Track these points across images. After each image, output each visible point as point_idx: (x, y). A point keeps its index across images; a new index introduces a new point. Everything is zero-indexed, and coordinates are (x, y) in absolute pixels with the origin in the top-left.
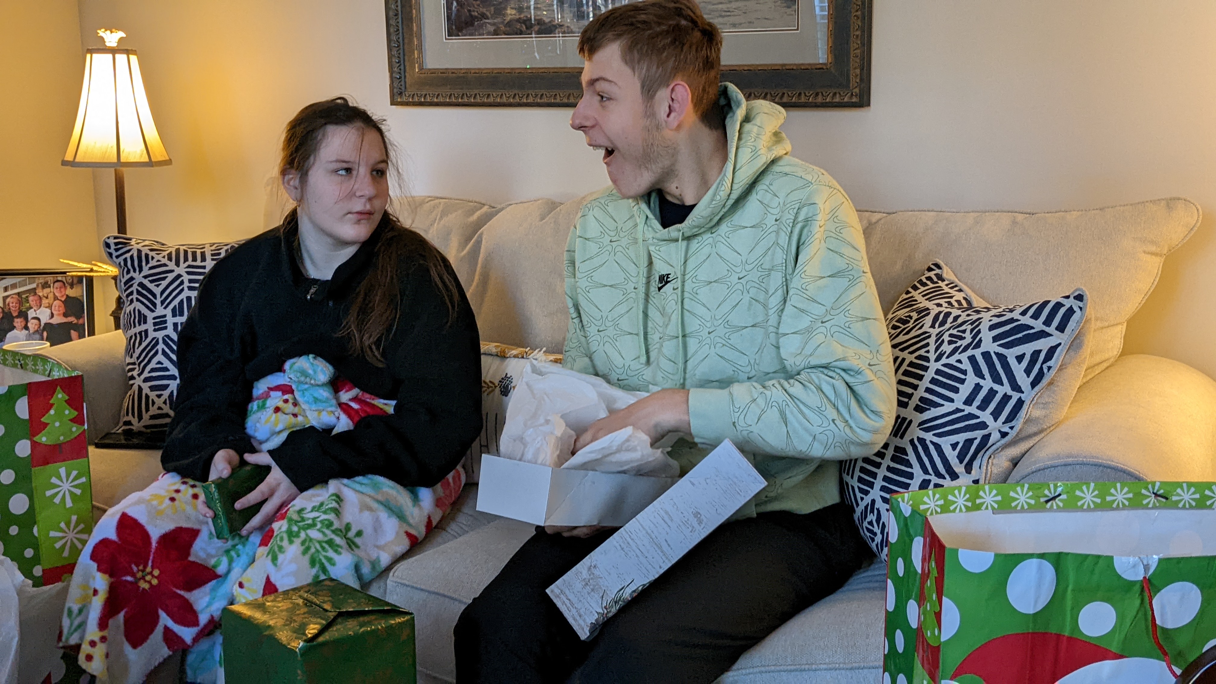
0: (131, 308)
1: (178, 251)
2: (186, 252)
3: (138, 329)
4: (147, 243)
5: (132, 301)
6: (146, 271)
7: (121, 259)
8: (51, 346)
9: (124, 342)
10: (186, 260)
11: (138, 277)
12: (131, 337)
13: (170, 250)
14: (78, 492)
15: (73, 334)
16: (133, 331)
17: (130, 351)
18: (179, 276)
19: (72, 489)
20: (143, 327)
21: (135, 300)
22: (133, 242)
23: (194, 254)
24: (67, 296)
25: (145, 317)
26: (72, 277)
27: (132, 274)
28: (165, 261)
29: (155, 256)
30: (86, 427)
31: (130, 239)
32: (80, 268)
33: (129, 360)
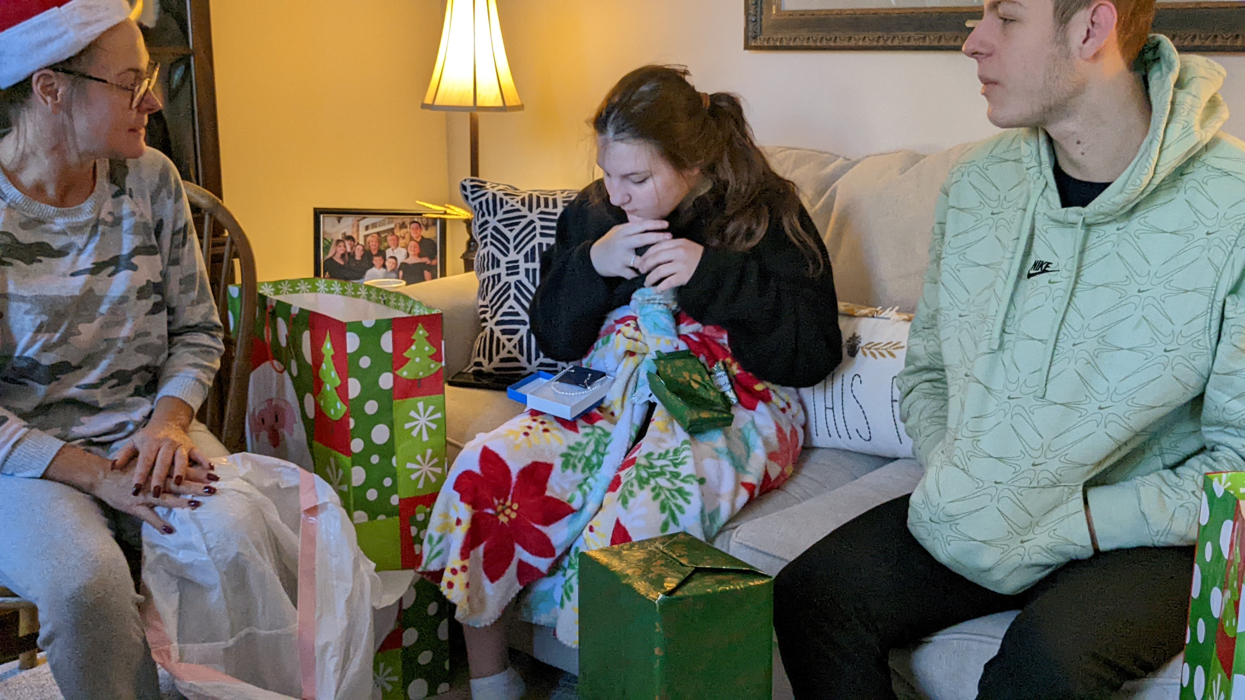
0: (485, 251)
1: (530, 196)
2: (538, 198)
3: (491, 272)
4: (501, 187)
5: (486, 244)
6: (500, 216)
7: (477, 202)
8: (407, 284)
9: (477, 284)
10: (538, 206)
11: (493, 222)
12: (484, 280)
13: (523, 195)
14: (434, 426)
15: (427, 274)
16: (486, 274)
17: (483, 294)
18: (532, 222)
19: (428, 423)
20: (496, 271)
21: (489, 244)
22: (488, 186)
23: (546, 200)
24: (423, 238)
25: (499, 261)
26: (427, 218)
27: (487, 217)
28: (518, 206)
29: (509, 201)
30: (443, 364)
31: (485, 183)
32: (435, 210)
33: (481, 302)
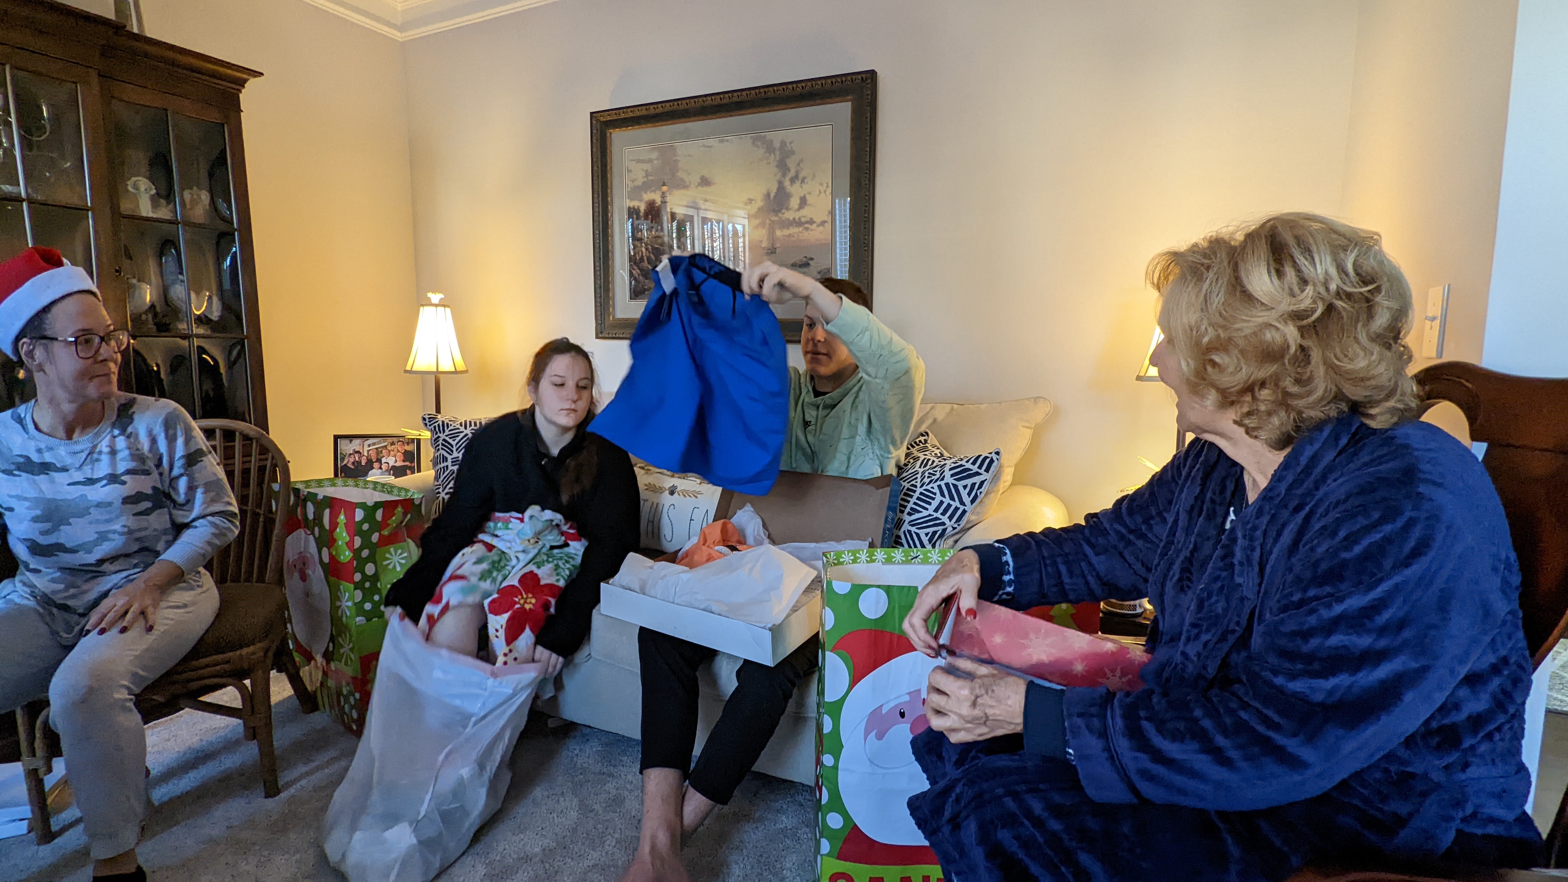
0: (438, 454)
1: (466, 421)
2: (470, 422)
3: (442, 465)
4: (449, 419)
5: (438, 450)
6: (447, 432)
7: (432, 427)
9: (435, 474)
10: (470, 425)
11: (443, 436)
12: (437, 471)
13: (461, 420)
15: (408, 471)
16: (441, 467)
17: (437, 478)
20: (445, 464)
21: (442, 449)
22: (439, 417)
24: (405, 450)
25: (447, 458)
27: (439, 434)
28: (459, 426)
29: (453, 424)
31: (437, 415)
33: (436, 483)
